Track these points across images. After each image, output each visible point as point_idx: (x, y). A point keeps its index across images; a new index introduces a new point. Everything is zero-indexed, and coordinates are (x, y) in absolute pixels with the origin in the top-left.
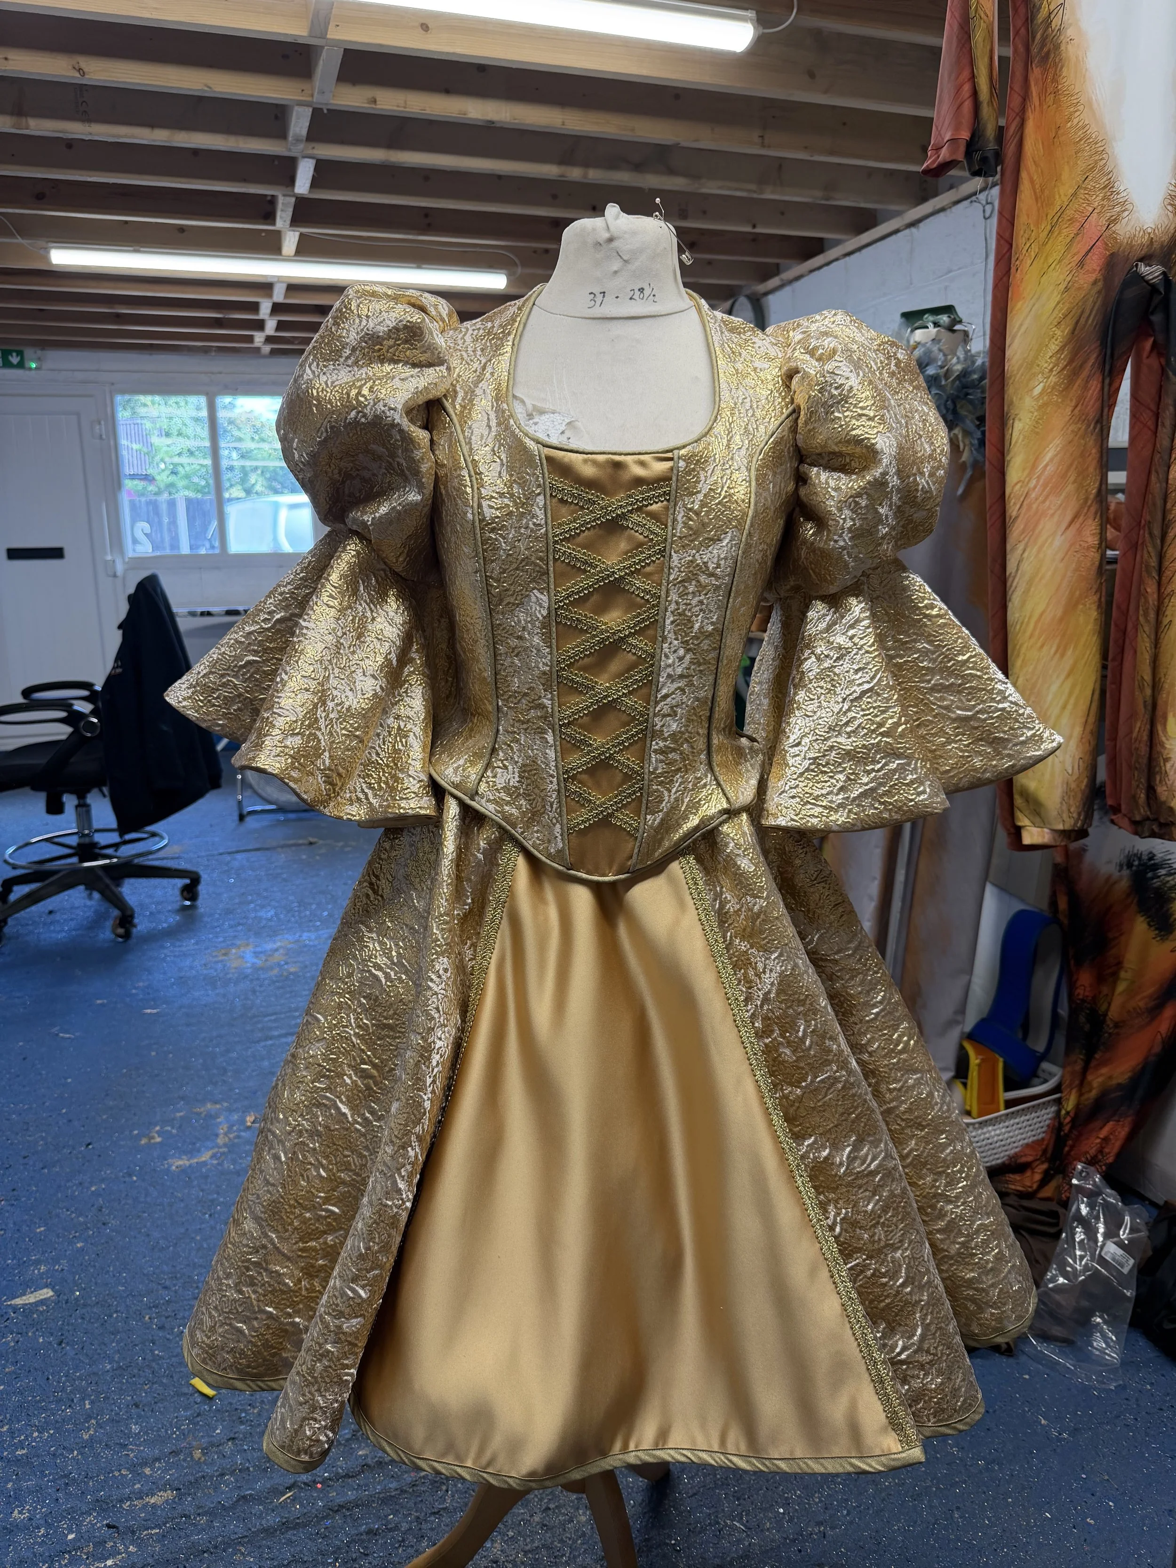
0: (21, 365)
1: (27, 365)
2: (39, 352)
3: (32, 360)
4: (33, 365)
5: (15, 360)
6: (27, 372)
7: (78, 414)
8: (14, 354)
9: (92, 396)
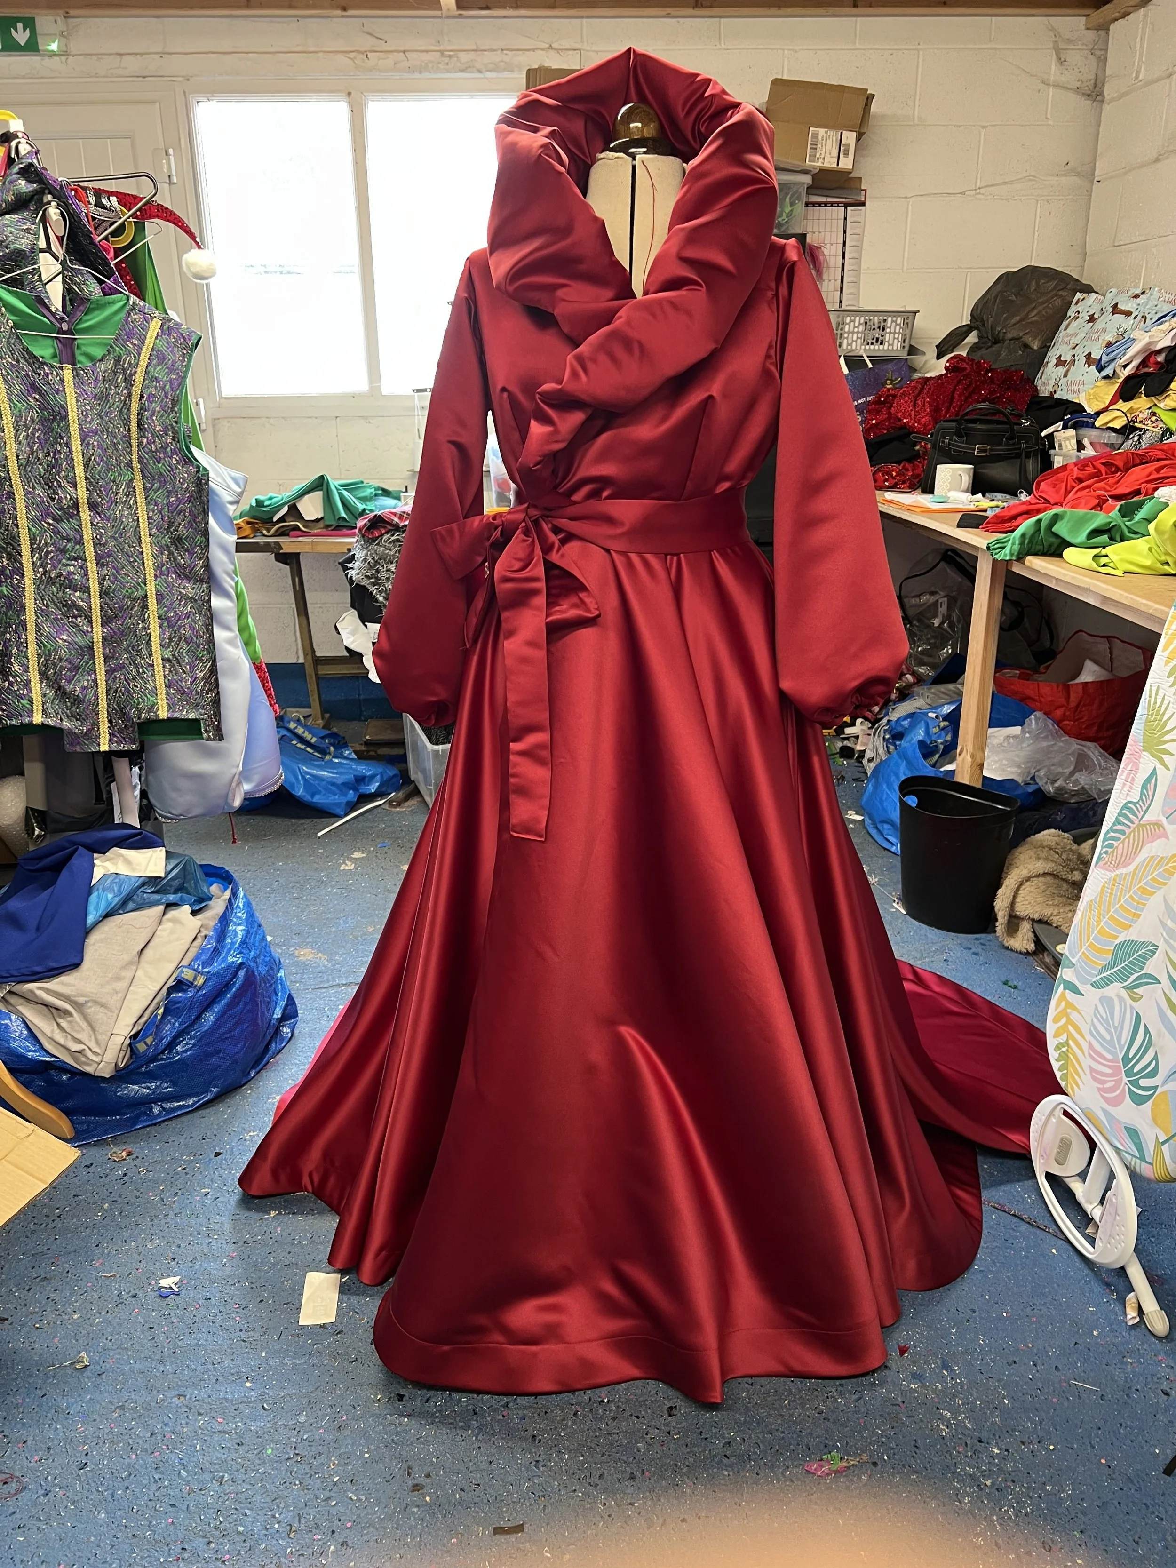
0: (32, 47)
1: (41, 46)
2: (62, 24)
3: (51, 37)
4: (54, 47)
5: (21, 36)
6: (46, 61)
7: (132, 138)
8: (20, 26)
9: (154, 102)
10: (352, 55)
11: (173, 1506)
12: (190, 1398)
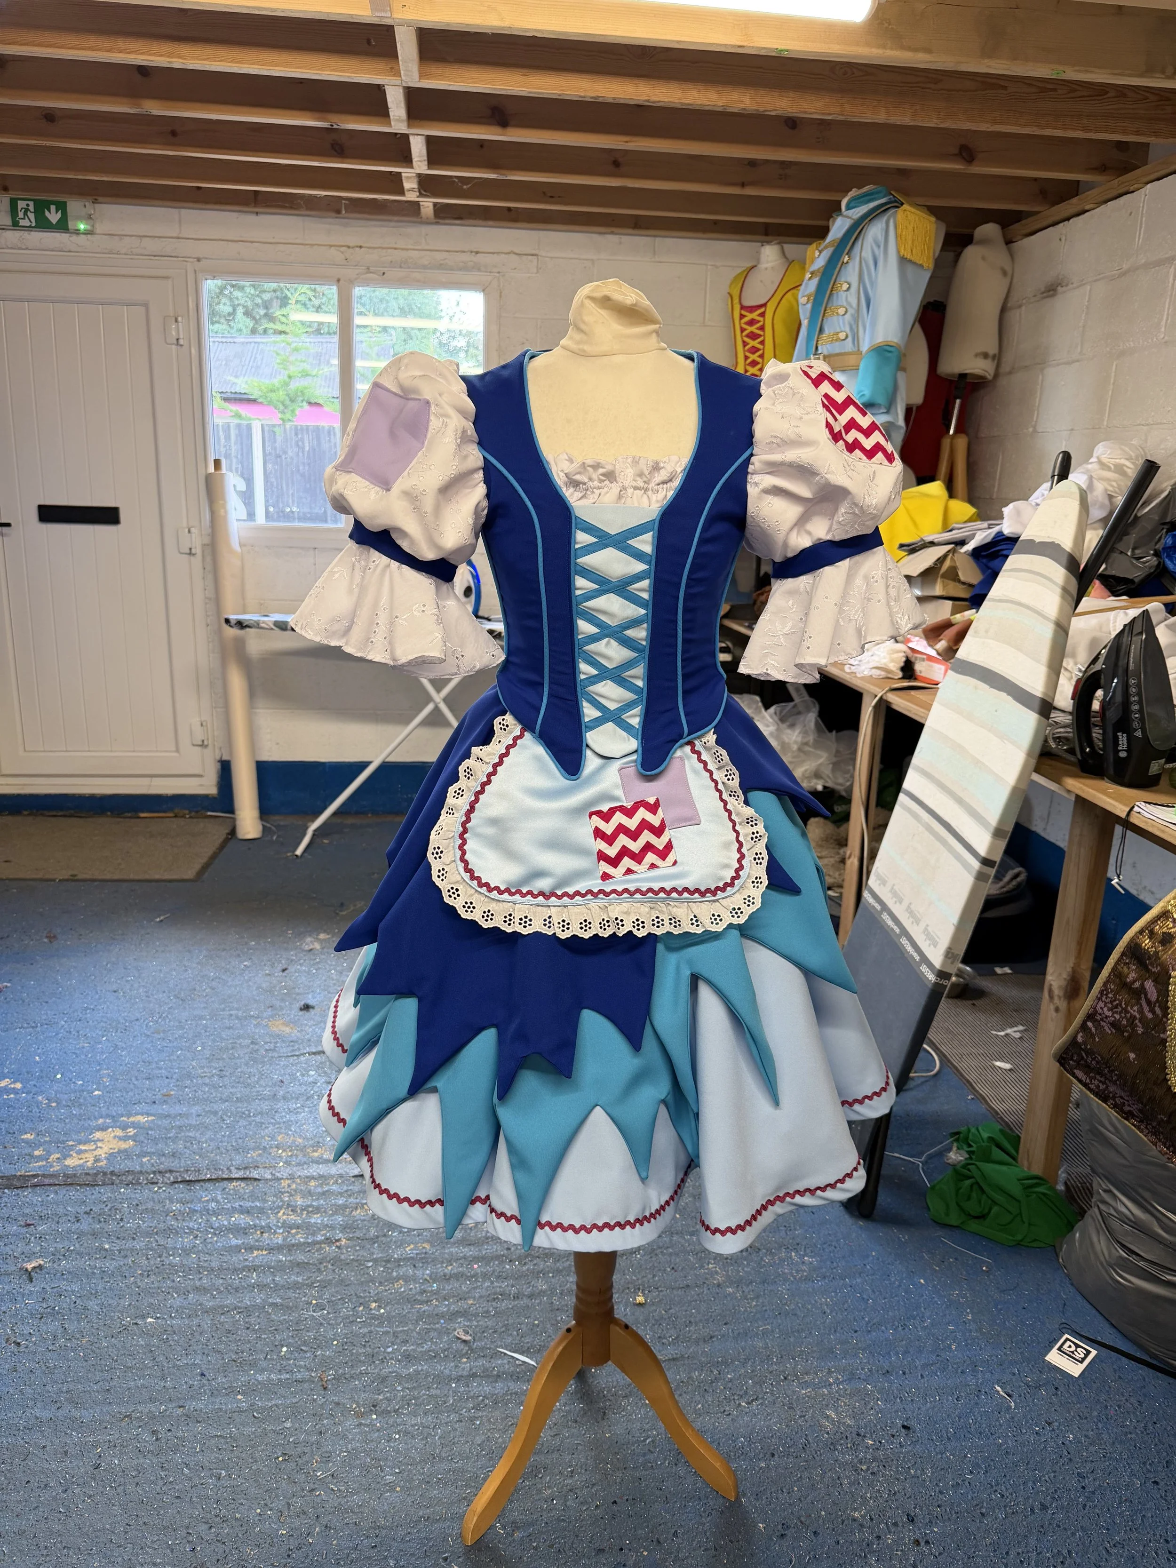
0: (63, 226)
1: (71, 225)
2: (90, 208)
3: (80, 218)
4: (82, 226)
5: (54, 216)
6: (74, 238)
7: (146, 306)
8: (53, 208)
9: (167, 278)
10: (343, 249)
11: (177, 1497)
12: (189, 1409)
